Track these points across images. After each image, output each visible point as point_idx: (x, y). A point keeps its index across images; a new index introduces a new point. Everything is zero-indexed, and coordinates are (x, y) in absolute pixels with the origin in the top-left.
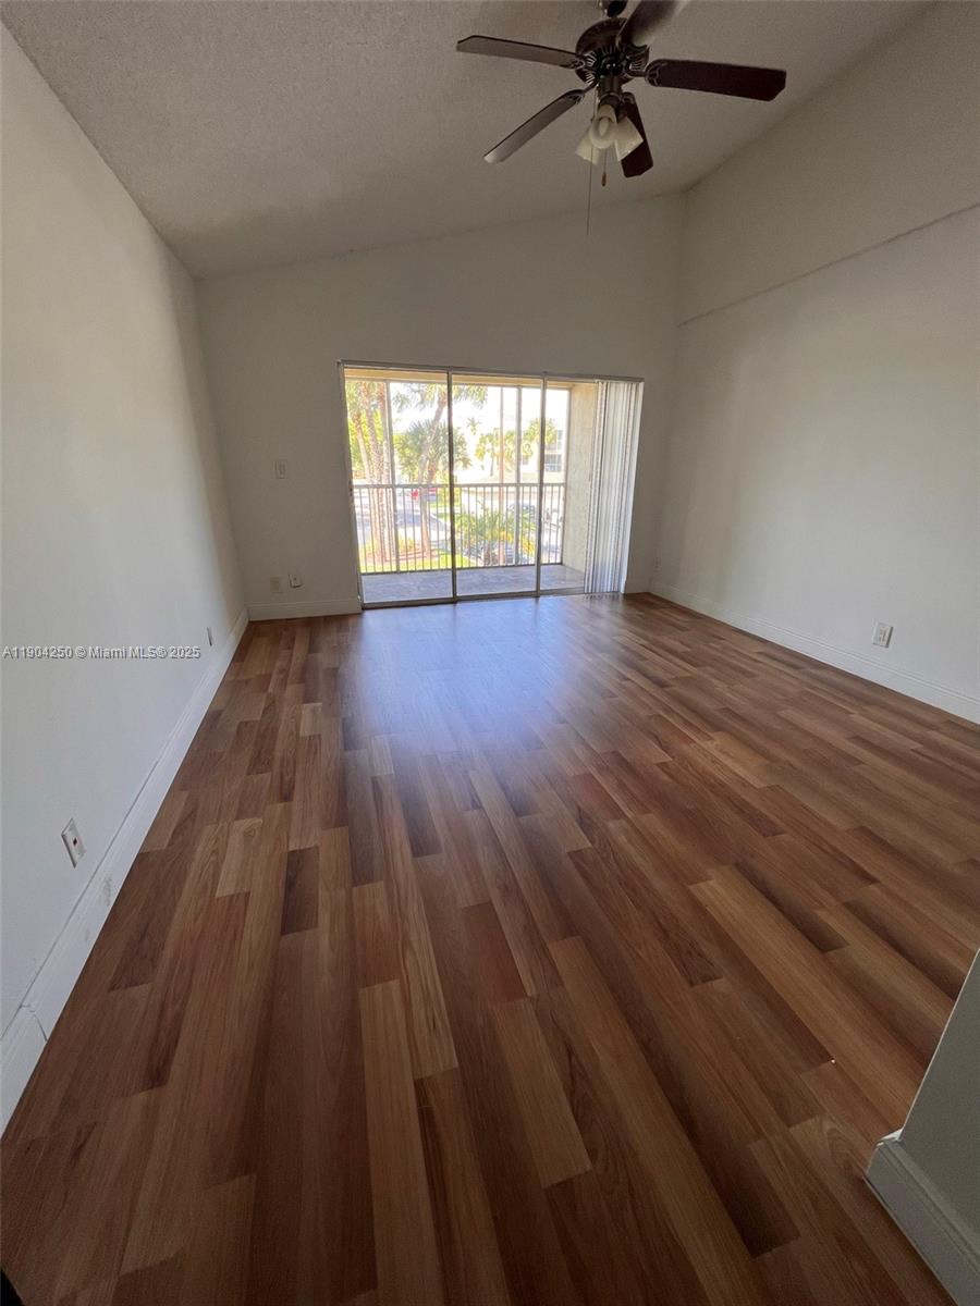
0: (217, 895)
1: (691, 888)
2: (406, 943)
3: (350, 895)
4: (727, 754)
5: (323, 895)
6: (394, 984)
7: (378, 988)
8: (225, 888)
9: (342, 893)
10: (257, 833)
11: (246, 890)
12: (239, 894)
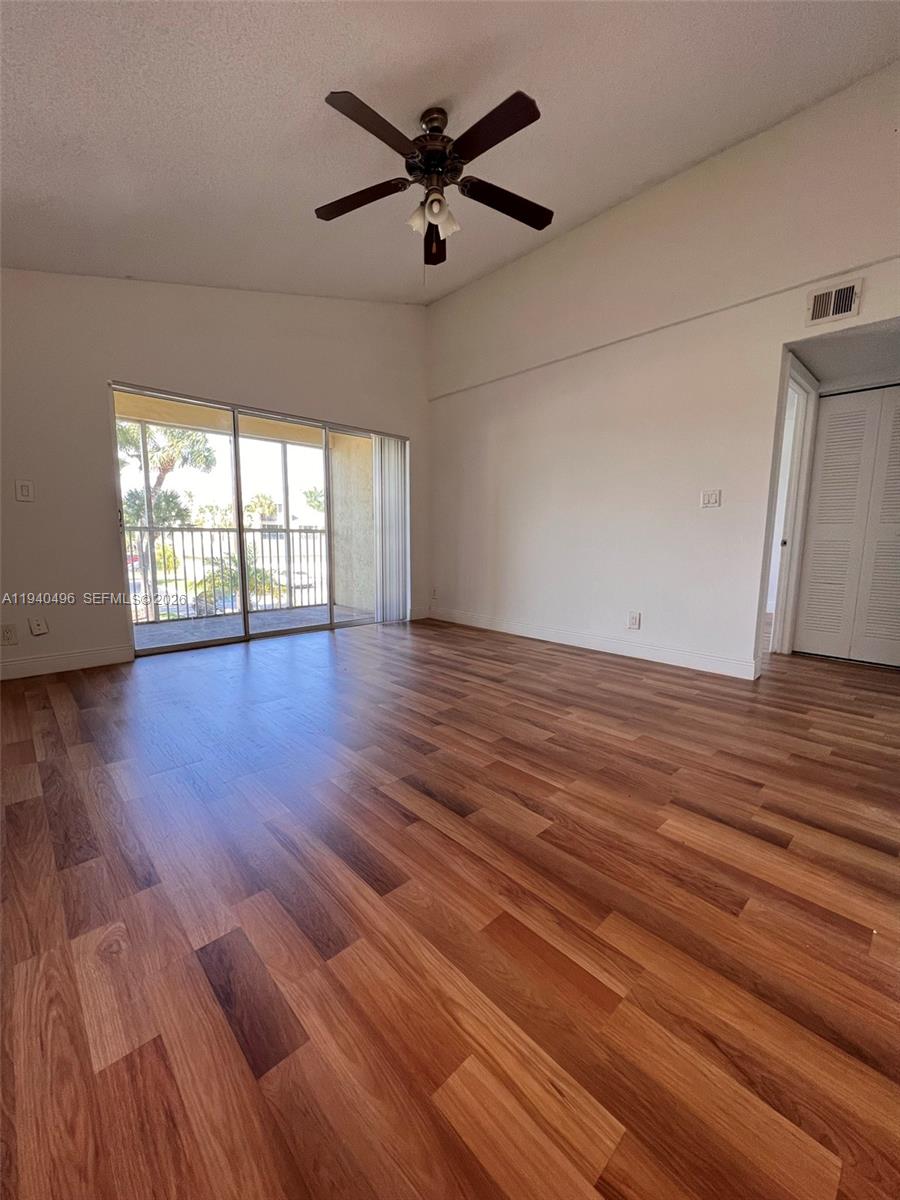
0: (96, 1068)
1: (658, 830)
2: (447, 1002)
3: (329, 975)
4: (589, 721)
5: (289, 991)
6: (470, 1064)
7: (454, 1080)
8: (108, 1049)
9: (316, 977)
10: (124, 945)
11: (149, 1037)
12: (140, 1049)
